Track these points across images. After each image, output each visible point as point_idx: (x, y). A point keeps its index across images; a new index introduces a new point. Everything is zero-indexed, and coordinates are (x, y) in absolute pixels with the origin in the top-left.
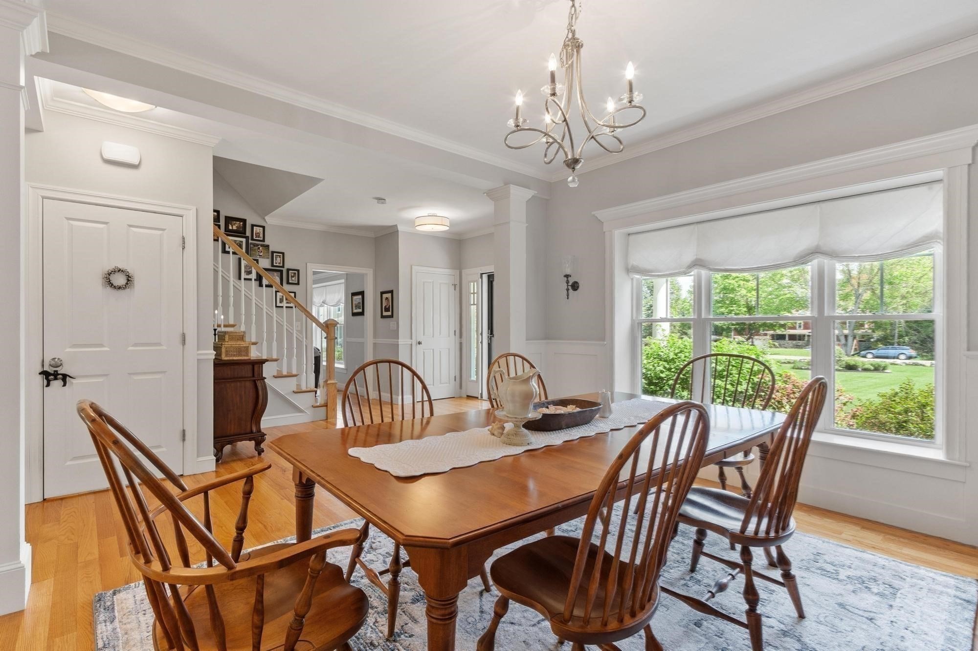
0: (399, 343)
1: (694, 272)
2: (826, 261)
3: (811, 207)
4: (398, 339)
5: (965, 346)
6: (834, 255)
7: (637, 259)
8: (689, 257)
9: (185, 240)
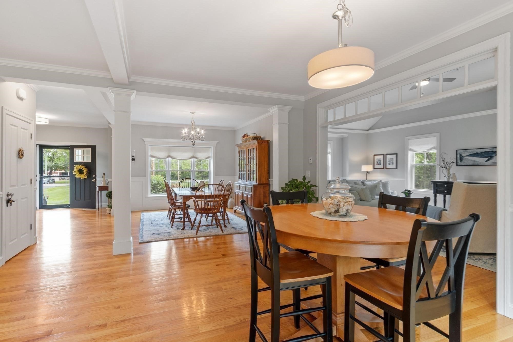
1: (168, 159)
6: (196, 158)
7: (153, 153)
9: (31, 135)
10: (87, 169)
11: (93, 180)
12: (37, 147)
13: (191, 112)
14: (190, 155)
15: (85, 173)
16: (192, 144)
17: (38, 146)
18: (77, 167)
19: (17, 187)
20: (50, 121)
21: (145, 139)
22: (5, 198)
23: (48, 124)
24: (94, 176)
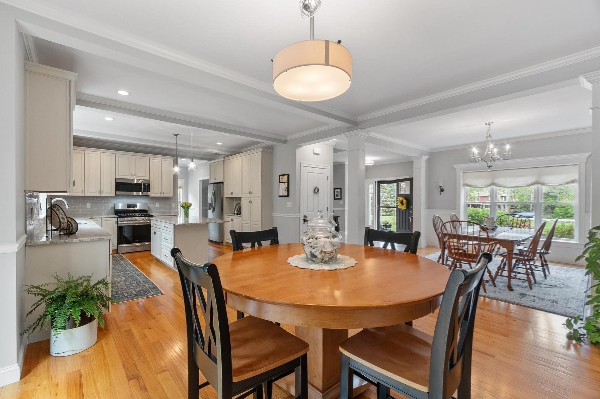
0: (346, 210)
1: (491, 187)
2: (540, 186)
3: (536, 169)
4: (345, 208)
5: (584, 212)
6: (543, 184)
7: (468, 182)
8: (489, 182)
9: (328, 177)
10: (406, 201)
11: (410, 212)
12: (375, 183)
13: (486, 124)
14: (532, 180)
15: (405, 205)
16: (488, 167)
17: (377, 182)
18: (399, 199)
19: (313, 212)
20: (375, 162)
21: (455, 166)
22: (302, 218)
23: (373, 164)
24: (411, 207)
